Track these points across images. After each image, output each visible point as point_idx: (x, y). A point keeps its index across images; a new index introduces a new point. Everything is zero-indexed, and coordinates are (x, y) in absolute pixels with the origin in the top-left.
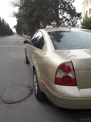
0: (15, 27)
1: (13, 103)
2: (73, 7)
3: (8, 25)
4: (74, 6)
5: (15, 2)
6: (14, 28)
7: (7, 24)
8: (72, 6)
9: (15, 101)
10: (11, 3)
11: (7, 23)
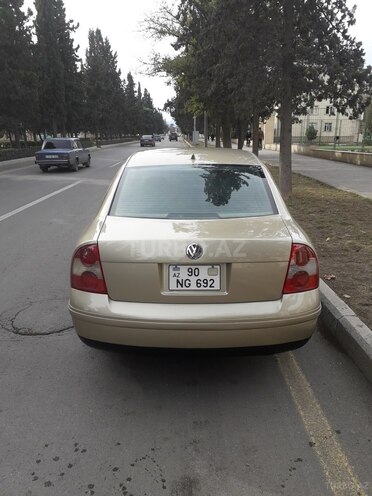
0: (168, 104)
1: (31, 334)
2: (352, 42)
3: (147, 96)
4: (357, 41)
5: (161, 21)
6: (165, 109)
7: (146, 94)
8: (346, 38)
9: (38, 330)
10: (147, 25)
11: (143, 92)
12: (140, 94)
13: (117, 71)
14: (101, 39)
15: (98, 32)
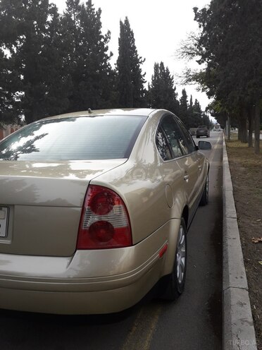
7: (196, 103)
12: (191, 103)
13: (173, 88)
14: (164, 68)
15: (162, 64)
